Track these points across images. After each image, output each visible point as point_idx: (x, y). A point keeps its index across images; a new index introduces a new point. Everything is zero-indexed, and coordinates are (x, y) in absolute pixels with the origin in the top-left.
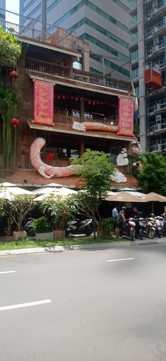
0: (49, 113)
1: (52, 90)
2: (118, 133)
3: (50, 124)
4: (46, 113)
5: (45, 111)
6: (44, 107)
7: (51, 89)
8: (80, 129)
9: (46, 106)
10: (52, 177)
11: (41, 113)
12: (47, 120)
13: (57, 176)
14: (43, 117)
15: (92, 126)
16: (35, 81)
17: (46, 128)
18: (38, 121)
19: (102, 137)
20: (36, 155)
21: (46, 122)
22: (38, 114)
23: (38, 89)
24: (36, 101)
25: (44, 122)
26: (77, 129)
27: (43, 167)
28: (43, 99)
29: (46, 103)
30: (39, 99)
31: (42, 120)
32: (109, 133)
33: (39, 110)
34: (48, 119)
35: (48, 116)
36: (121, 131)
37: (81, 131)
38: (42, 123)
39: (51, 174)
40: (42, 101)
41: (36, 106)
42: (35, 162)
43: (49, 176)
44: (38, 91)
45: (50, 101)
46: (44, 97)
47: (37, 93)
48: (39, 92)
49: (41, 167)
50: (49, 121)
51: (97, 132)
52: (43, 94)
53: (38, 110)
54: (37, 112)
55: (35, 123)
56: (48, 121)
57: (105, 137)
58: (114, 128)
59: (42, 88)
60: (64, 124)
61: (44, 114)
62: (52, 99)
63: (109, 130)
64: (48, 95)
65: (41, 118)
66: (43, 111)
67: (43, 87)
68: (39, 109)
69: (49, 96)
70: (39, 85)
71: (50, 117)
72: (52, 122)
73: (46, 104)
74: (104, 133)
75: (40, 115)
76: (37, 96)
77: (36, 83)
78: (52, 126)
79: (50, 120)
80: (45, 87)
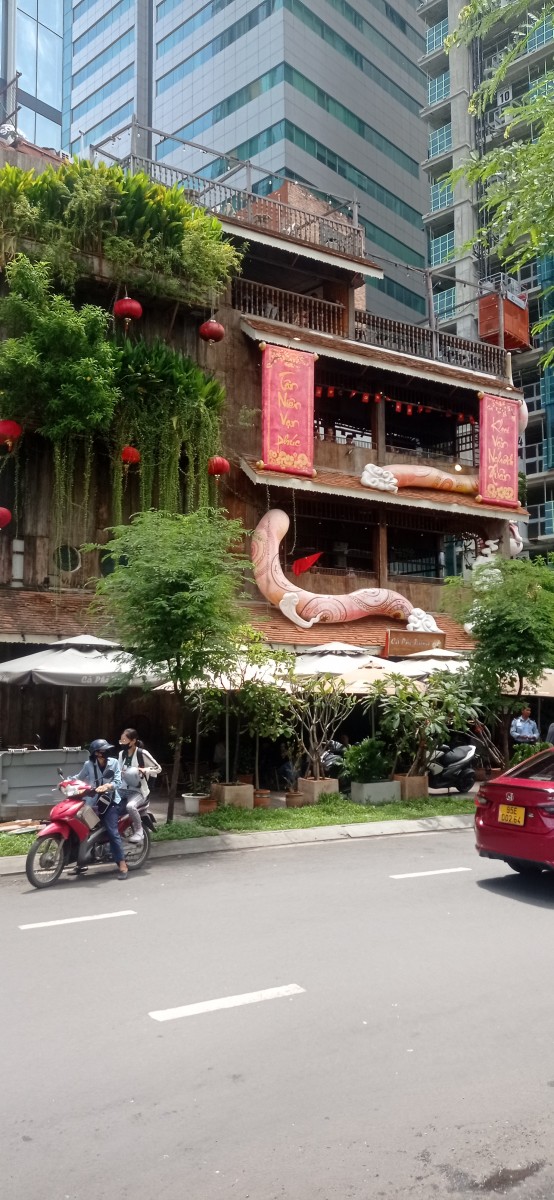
0: (303, 438)
1: (311, 373)
2: (480, 497)
3: (305, 471)
4: (294, 440)
5: (291, 433)
6: (289, 422)
7: (307, 370)
8: (382, 486)
9: (294, 418)
10: (315, 625)
11: (281, 441)
12: (296, 459)
13: (327, 621)
14: (288, 450)
15: (413, 477)
16: (267, 348)
17: (295, 484)
18: (273, 463)
19: (438, 507)
20: (270, 560)
21: (295, 466)
22: (273, 442)
23: (274, 370)
24: (268, 403)
25: (290, 464)
26: (374, 485)
27: (291, 596)
28: (288, 398)
29: (294, 410)
30: (276, 398)
31: (284, 460)
32: (455, 498)
33: (276, 430)
34: (301, 456)
35: (300, 449)
36: (486, 492)
37: (385, 492)
38: (283, 468)
39: (312, 614)
40: (285, 404)
41: (269, 419)
42: (268, 581)
43: (308, 620)
44: (273, 376)
45: (304, 406)
46: (289, 392)
47: (271, 384)
48: (276, 377)
49: (287, 595)
50: (303, 462)
51: (424, 495)
52: (287, 384)
53: (274, 431)
54: (271, 436)
55: (266, 469)
56: (299, 461)
57: (446, 508)
58: (468, 482)
59: (285, 369)
60: (334, 471)
61: (290, 442)
62: (309, 400)
63: (454, 487)
64: (300, 389)
65: (282, 453)
66: (287, 433)
67: (286, 364)
68: (277, 427)
69: (303, 390)
70: (276, 358)
71: (304, 451)
72: (310, 464)
73: (293, 414)
74: (442, 497)
75: (279, 443)
76: (272, 390)
77: (270, 354)
78: (309, 476)
79: (306, 458)
80: (290, 365)
